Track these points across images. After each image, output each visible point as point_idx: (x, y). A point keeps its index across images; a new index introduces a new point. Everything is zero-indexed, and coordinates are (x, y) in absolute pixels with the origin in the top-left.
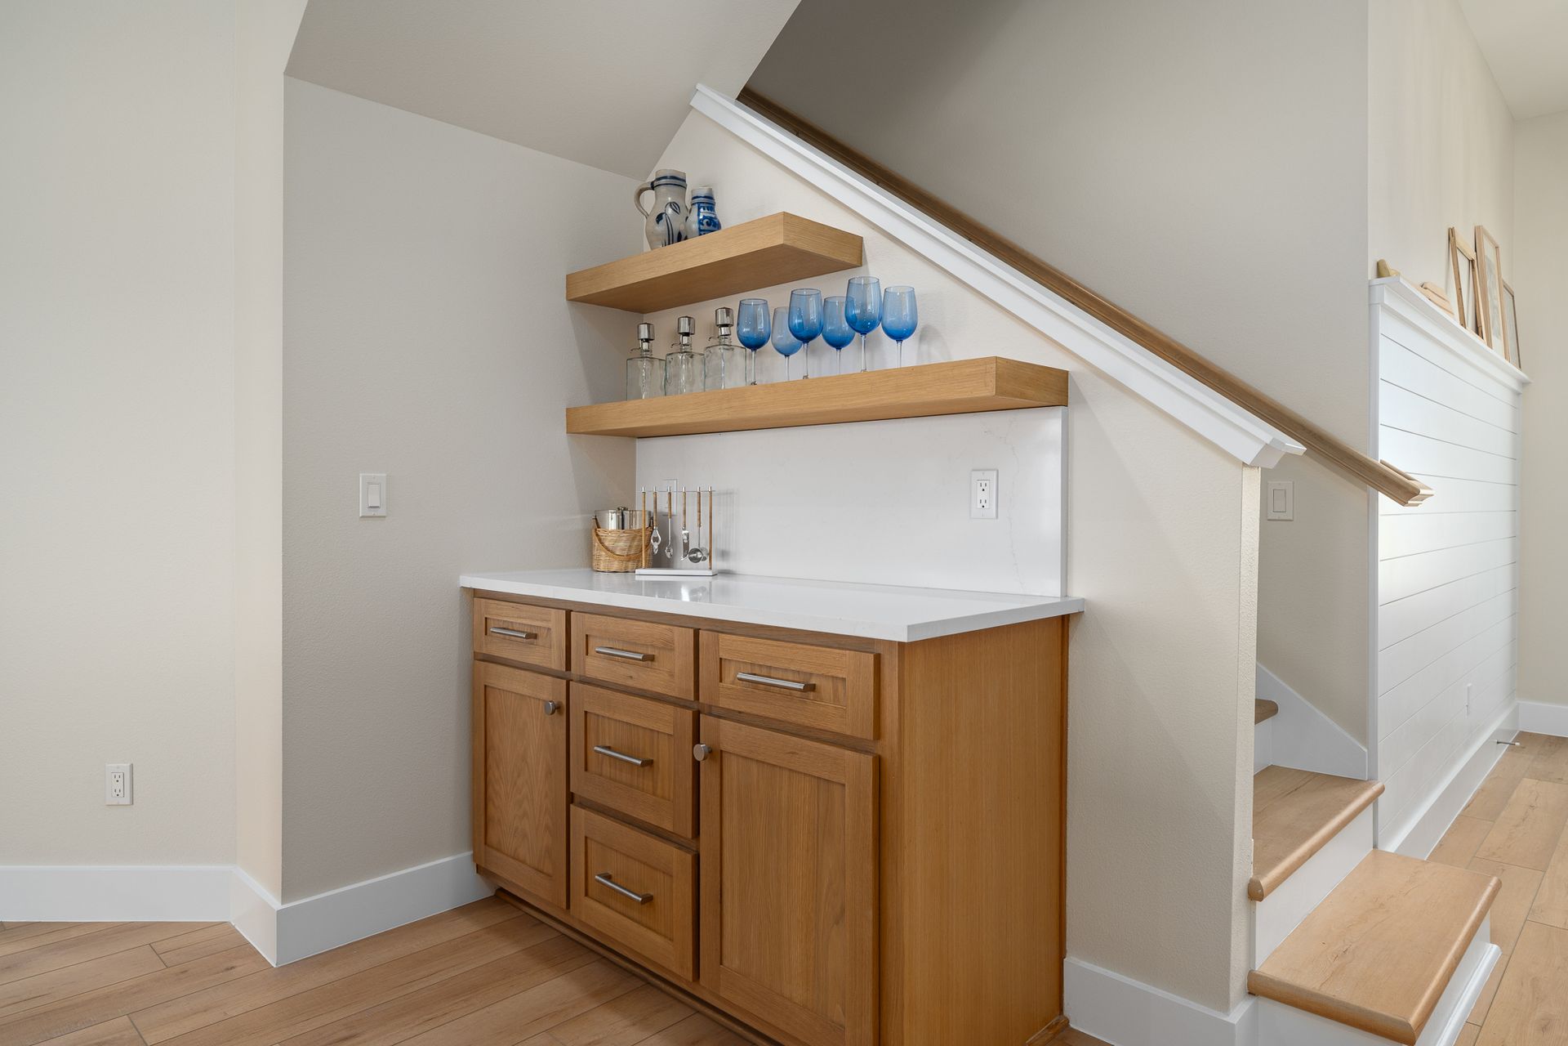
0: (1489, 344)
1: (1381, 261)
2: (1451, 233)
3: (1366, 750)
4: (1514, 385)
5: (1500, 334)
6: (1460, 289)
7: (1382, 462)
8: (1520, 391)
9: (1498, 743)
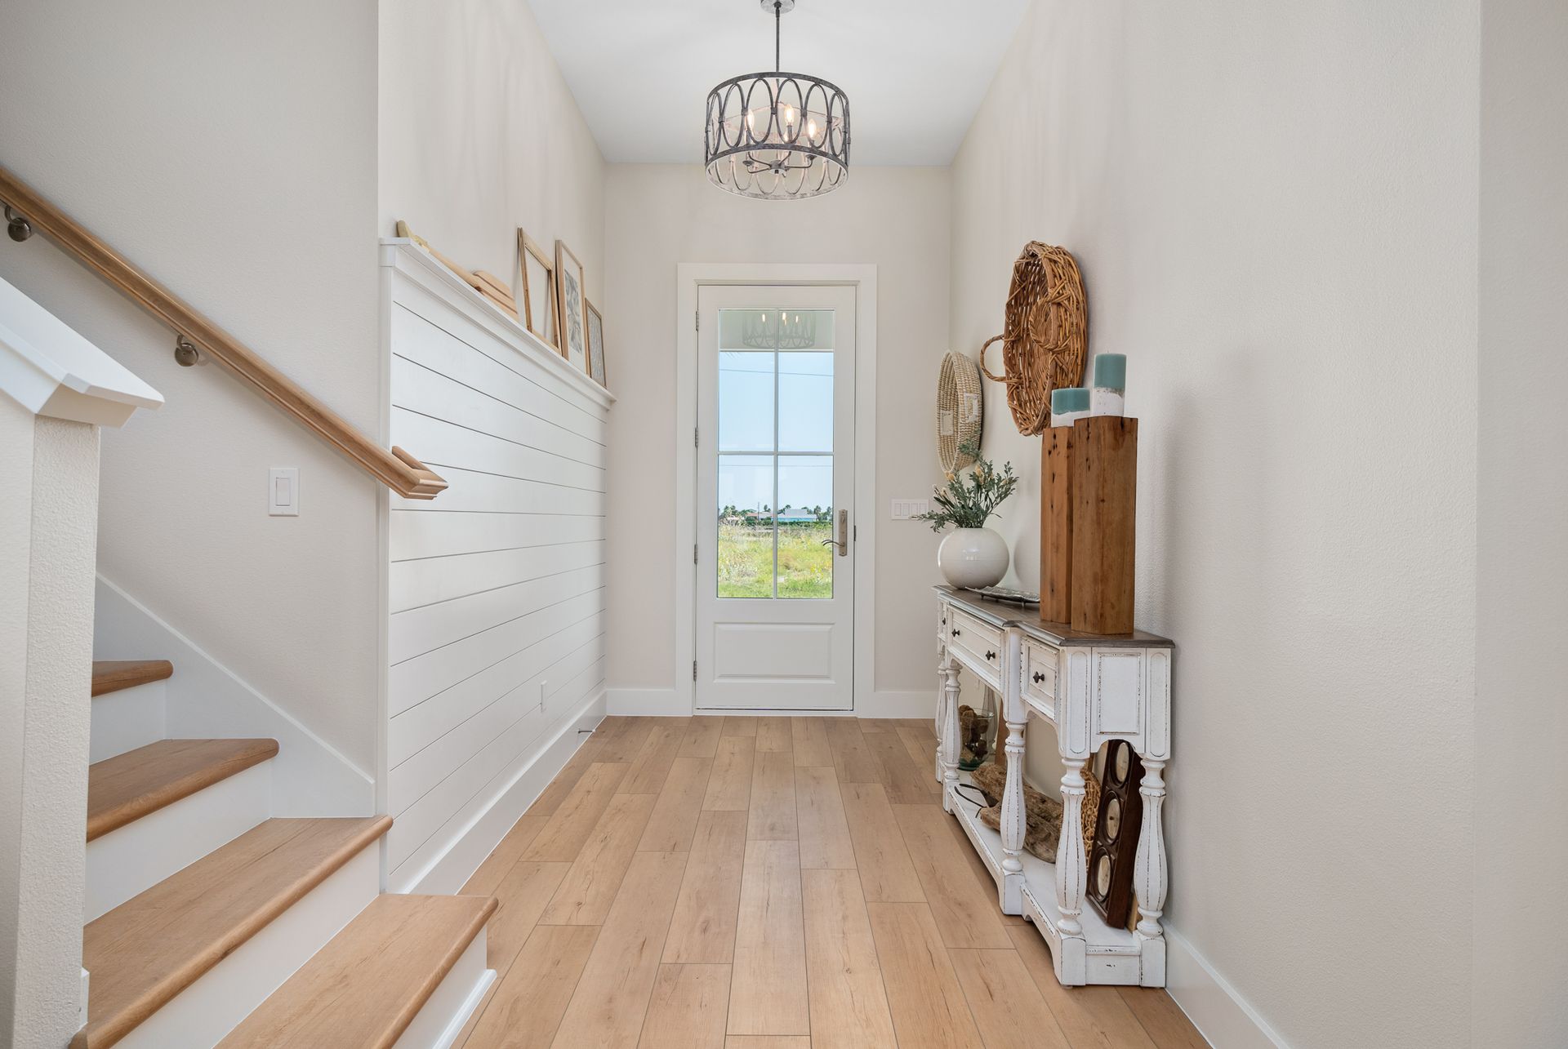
0: (564, 354)
1: (400, 221)
2: (520, 232)
3: (372, 781)
4: (601, 401)
5: (581, 349)
6: (527, 290)
7: (396, 452)
8: (608, 407)
9: (579, 732)
